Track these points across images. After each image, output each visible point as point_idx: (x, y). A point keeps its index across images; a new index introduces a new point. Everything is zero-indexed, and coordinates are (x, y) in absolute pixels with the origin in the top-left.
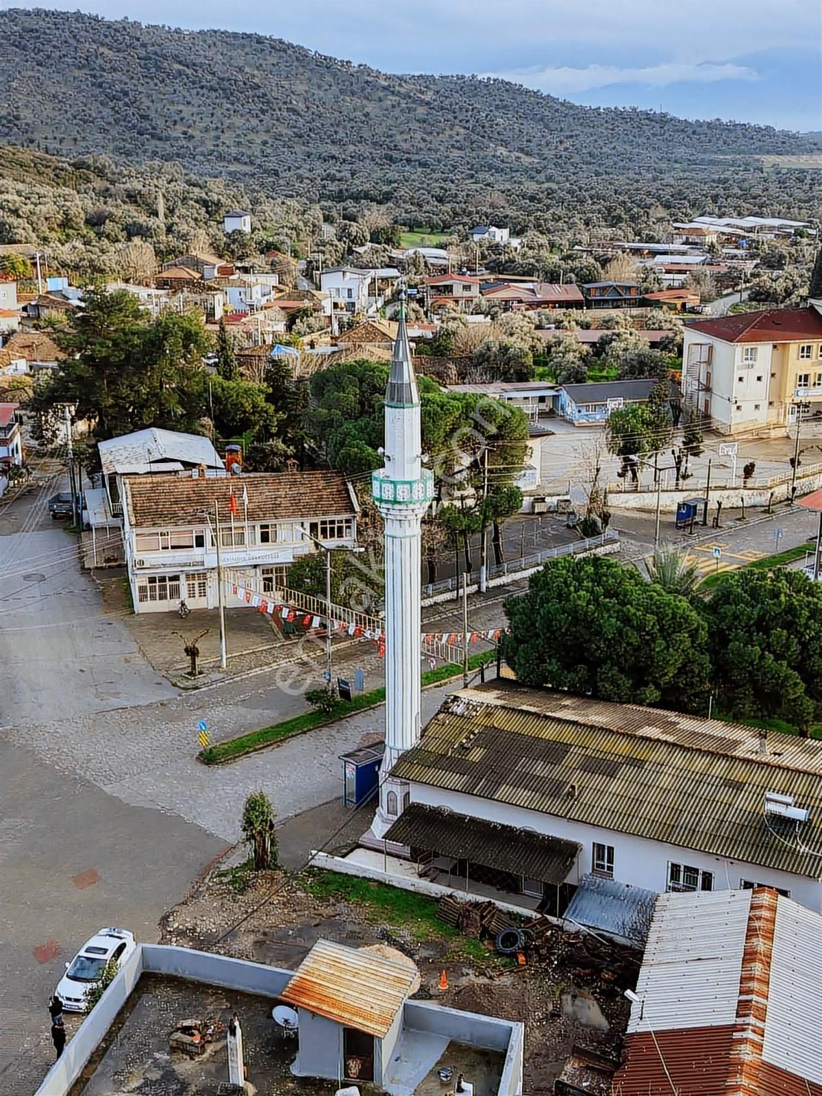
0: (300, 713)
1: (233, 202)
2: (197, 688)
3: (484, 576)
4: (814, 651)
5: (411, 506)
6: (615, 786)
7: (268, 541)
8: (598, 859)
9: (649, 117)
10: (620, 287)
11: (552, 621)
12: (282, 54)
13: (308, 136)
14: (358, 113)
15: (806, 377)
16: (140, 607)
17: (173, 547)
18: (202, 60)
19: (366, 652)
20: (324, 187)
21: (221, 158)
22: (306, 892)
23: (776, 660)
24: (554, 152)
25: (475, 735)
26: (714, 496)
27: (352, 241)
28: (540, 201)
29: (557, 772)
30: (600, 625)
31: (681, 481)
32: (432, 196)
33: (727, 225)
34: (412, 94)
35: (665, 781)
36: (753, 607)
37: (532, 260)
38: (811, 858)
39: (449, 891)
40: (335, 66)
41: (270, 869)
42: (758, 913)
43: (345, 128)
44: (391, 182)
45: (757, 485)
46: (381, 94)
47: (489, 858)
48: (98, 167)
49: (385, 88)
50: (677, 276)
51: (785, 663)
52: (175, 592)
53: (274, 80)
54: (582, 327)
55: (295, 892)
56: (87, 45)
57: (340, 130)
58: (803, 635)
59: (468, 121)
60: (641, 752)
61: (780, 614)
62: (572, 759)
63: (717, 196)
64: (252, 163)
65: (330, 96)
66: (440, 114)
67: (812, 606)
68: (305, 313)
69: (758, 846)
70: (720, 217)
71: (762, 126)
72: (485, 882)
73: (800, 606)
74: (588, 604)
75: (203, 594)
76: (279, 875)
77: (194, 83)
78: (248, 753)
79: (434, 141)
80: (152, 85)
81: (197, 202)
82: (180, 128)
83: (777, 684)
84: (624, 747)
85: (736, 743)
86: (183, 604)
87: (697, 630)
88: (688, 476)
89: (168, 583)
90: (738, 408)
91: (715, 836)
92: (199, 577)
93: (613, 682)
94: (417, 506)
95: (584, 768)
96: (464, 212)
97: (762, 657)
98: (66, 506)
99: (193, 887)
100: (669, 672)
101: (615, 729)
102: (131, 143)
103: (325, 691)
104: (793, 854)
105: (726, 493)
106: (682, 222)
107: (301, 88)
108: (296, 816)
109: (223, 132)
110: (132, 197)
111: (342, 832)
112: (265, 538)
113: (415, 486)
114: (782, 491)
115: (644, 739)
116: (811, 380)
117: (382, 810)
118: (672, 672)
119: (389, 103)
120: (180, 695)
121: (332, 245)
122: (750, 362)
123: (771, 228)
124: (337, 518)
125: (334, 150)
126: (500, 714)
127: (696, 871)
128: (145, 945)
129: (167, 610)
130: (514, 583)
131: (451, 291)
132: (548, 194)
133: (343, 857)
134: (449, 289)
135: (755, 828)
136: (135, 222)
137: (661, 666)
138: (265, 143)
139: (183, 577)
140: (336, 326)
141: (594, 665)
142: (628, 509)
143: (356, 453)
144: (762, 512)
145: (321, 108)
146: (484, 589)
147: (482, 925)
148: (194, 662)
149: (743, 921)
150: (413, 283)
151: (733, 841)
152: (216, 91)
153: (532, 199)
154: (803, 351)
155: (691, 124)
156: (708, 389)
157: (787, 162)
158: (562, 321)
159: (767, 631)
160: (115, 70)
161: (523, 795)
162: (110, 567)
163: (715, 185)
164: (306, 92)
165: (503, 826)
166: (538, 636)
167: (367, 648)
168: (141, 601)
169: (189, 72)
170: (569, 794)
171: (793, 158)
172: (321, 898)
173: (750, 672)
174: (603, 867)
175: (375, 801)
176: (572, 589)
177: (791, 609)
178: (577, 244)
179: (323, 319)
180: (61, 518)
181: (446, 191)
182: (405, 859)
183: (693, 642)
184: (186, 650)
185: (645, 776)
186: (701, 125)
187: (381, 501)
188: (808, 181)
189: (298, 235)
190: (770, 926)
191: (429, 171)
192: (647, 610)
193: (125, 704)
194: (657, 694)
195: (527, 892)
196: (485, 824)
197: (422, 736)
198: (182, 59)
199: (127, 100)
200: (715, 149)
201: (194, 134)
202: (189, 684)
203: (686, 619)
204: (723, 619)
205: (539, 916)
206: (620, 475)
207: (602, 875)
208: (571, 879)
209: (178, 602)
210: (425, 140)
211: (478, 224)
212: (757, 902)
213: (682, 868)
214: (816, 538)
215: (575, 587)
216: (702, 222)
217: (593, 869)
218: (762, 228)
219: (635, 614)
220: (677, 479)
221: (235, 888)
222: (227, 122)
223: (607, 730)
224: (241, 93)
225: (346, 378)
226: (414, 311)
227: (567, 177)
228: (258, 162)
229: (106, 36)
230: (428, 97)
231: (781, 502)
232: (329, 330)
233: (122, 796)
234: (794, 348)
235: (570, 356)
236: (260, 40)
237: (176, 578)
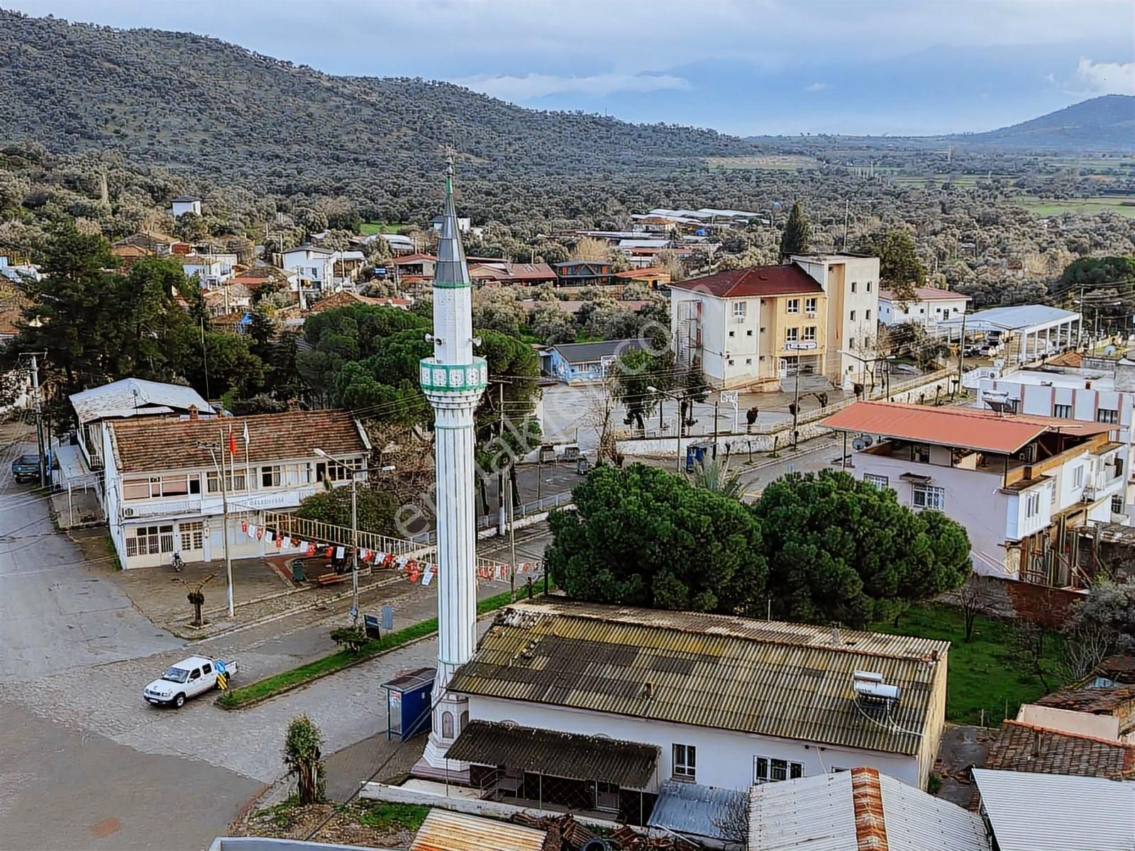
0: (324, 655)
1: (180, 188)
2: (204, 638)
3: (503, 518)
4: (869, 548)
5: (465, 393)
6: (692, 683)
7: (270, 485)
8: (678, 762)
9: (595, 121)
10: (591, 265)
11: (603, 528)
12: (219, 53)
13: (250, 135)
14: (301, 114)
15: (795, 330)
16: (128, 562)
17: (165, 494)
18: (134, 58)
19: (386, 596)
20: (271, 182)
21: (157, 156)
22: (360, 823)
23: (833, 558)
24: (503, 154)
25: (535, 644)
26: (721, 441)
27: (310, 228)
28: (495, 195)
29: (628, 674)
30: (654, 528)
31: (686, 428)
32: (386, 191)
33: (683, 216)
34: (356, 96)
35: (743, 675)
36: (805, 507)
37: (498, 245)
38: (904, 736)
39: (520, 809)
40: (275, 67)
41: (318, 802)
42: (862, 790)
43: (288, 127)
44: (340, 180)
45: (761, 431)
46: (325, 95)
47: (563, 771)
48: (31, 154)
49: (328, 90)
50: (644, 258)
51: (842, 560)
52: (168, 546)
53: (211, 79)
54: (560, 299)
55: (348, 824)
56: (10, 43)
57: (283, 129)
58: (857, 532)
59: (415, 123)
60: (713, 649)
61: (832, 511)
62: (642, 660)
63: (669, 192)
64: (190, 162)
65: (271, 96)
66: (387, 115)
67: (863, 502)
68: (269, 288)
69: (848, 729)
70: (675, 209)
71: (704, 129)
72: (554, 802)
73: (852, 503)
74: (639, 507)
75: (199, 545)
76: (328, 809)
77: (126, 81)
78: (271, 696)
79: (381, 141)
80: (80, 82)
81: (141, 187)
82: (111, 127)
83: (836, 583)
84: (694, 645)
85: (806, 637)
86: (177, 557)
87: (751, 531)
88: (694, 423)
89: (160, 535)
90: (731, 362)
91: (803, 723)
92: (194, 527)
93: (671, 589)
94: (472, 392)
95: (656, 668)
96: (421, 204)
97: (819, 556)
98: (34, 468)
99: (231, 828)
100: (727, 574)
101: (683, 629)
102: (59, 142)
103: (352, 629)
104: (886, 733)
105: (730, 439)
106: (640, 214)
107: (240, 88)
108: (336, 753)
109: (158, 131)
110: (71, 183)
111: (391, 763)
112: (267, 481)
113: (469, 371)
114: (785, 436)
115: (713, 635)
116: (800, 333)
117: (436, 735)
118: (730, 574)
119: (332, 103)
120: (185, 646)
121: (291, 229)
122: (741, 317)
123: (727, 219)
124: (346, 457)
125: (278, 149)
126: (560, 622)
127: (784, 763)
128: (223, 839)
129: (159, 565)
130: (533, 526)
131: (422, 271)
132: (504, 190)
133: (399, 785)
134: (418, 268)
135: (843, 713)
136: (77, 203)
137: (719, 568)
138: (204, 142)
139: (176, 528)
140: (304, 302)
141: (649, 573)
142: (636, 457)
143: (365, 389)
144: (768, 456)
145: (262, 109)
146: (503, 532)
147: (562, 838)
148: (198, 611)
149: (847, 801)
150: (380, 263)
151: (822, 725)
152: (149, 89)
153: (488, 194)
154: (790, 306)
155: (635, 127)
156: (699, 346)
157: (730, 163)
158: (541, 294)
159: (821, 530)
160: (38, 67)
161: (596, 700)
162: (87, 526)
163: (665, 183)
164: (246, 91)
165: (574, 736)
166: (587, 547)
167: (386, 592)
168: (129, 555)
169: (120, 70)
170: (644, 694)
171: (737, 160)
172: (379, 828)
173: (807, 572)
174: (683, 770)
175: (427, 727)
176: (620, 495)
177: (843, 506)
178: (539, 232)
179: (290, 294)
180: (26, 481)
181: (400, 186)
182: (464, 785)
183: (748, 543)
184: (190, 597)
185: (719, 670)
186: (645, 128)
187: (432, 388)
188: (753, 178)
189: (252, 221)
190: (876, 801)
191: (378, 170)
192: (701, 512)
193: (124, 657)
194: (715, 599)
195: (601, 808)
196: (555, 735)
197: (478, 649)
198: (113, 57)
199: (53, 98)
200: (660, 151)
201: (127, 133)
202: (195, 634)
203: (740, 520)
204: (774, 522)
205: (621, 826)
206: (626, 422)
207: (683, 779)
208: (650, 788)
209: (171, 554)
210: (371, 141)
211: (436, 215)
212: (857, 781)
213: (769, 763)
214: (841, 459)
215: (623, 492)
216: (661, 213)
217: (673, 774)
218: (717, 219)
219: (689, 516)
220: (683, 426)
221: (280, 826)
222: (162, 121)
223: (674, 630)
224: (177, 92)
225: (344, 320)
226: (386, 285)
227: (519, 176)
228: (198, 160)
229: (30, 34)
230: (374, 98)
231: (784, 447)
232: (297, 305)
233: (134, 745)
234: (782, 302)
235: (557, 320)
236: (195, 40)
237: (168, 529)
